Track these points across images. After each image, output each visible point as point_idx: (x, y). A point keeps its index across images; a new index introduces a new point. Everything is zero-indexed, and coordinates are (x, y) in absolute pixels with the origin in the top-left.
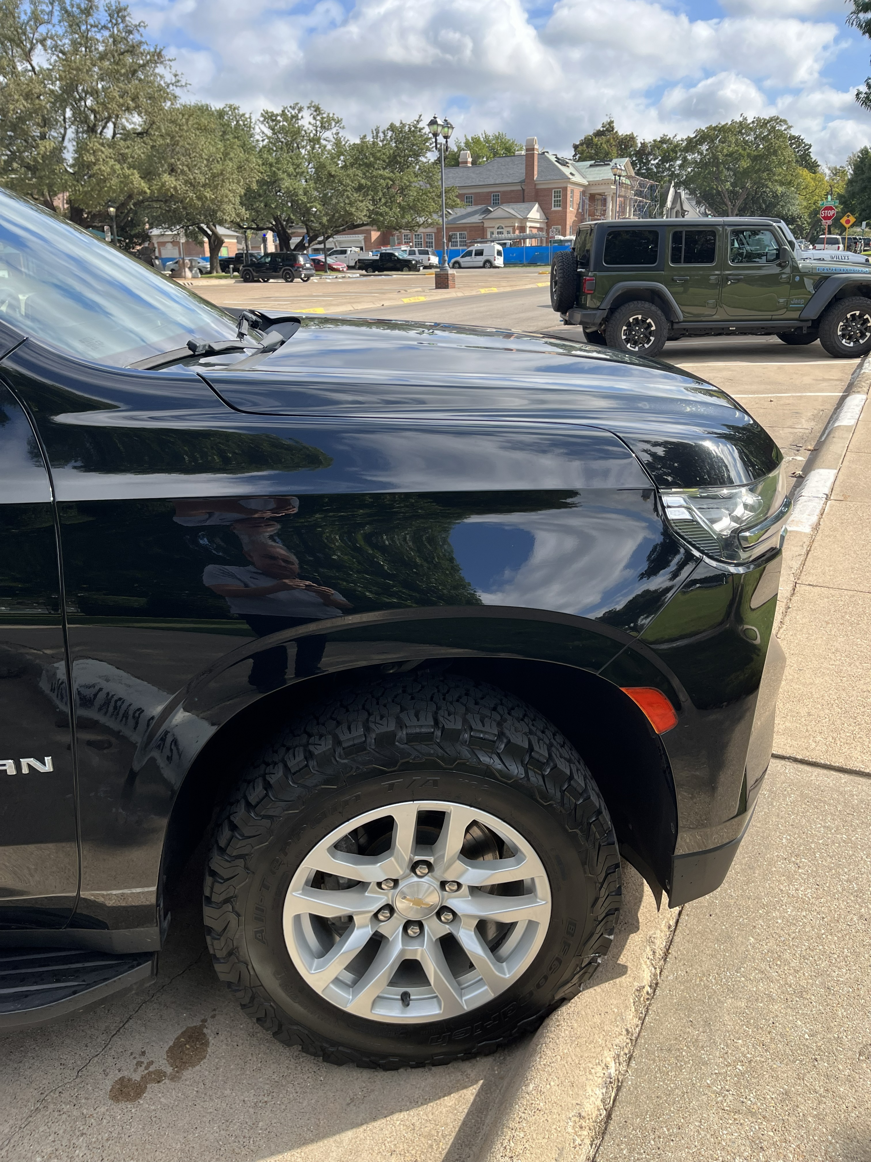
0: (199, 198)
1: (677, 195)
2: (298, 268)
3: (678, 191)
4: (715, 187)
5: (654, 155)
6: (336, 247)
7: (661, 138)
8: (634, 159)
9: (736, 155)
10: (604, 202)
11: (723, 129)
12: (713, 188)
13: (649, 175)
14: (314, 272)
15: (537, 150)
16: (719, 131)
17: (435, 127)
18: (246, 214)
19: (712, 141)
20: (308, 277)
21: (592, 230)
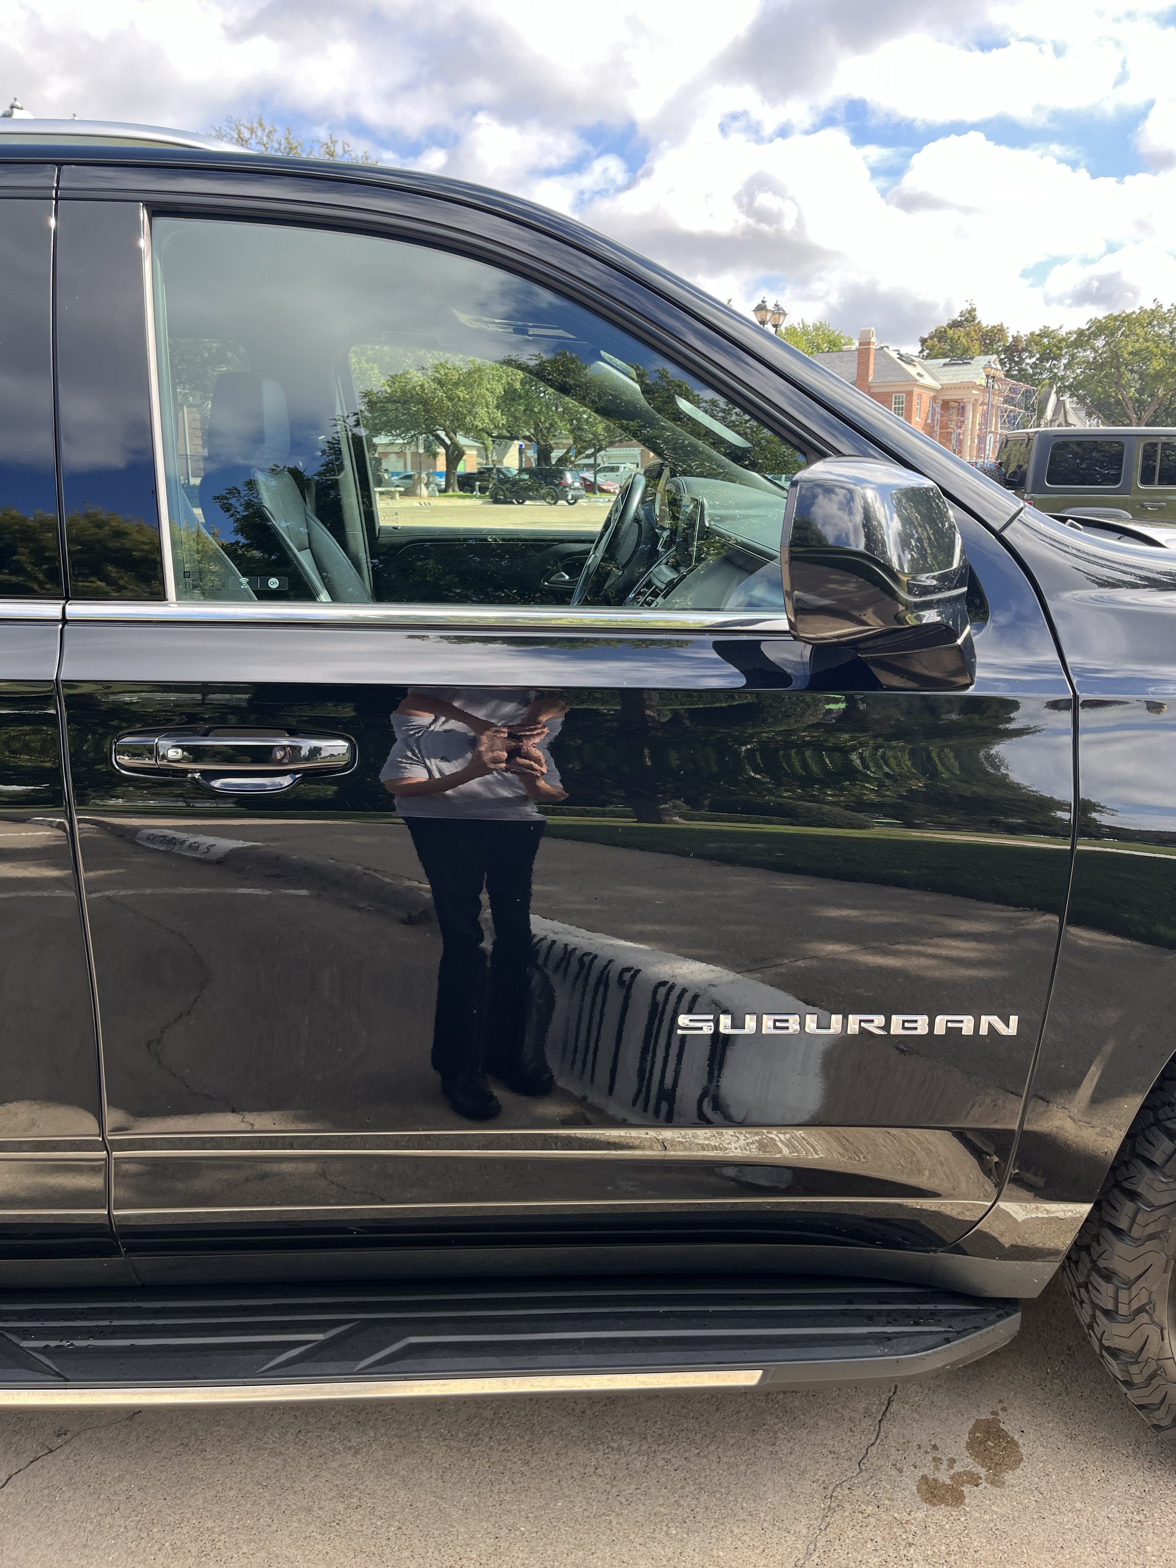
0: (450, 399)
1: (1060, 404)
2: (565, 487)
3: (1061, 399)
4: (1113, 394)
5: (1030, 352)
6: (604, 463)
7: (1041, 330)
8: (1003, 356)
9: (1144, 354)
10: (962, 410)
11: (1126, 319)
12: (1110, 396)
13: (1022, 376)
14: (584, 493)
15: (874, 343)
16: (1123, 321)
17: (763, 312)
18: (502, 419)
19: (1112, 334)
20: (576, 499)
21: (1029, 439)
